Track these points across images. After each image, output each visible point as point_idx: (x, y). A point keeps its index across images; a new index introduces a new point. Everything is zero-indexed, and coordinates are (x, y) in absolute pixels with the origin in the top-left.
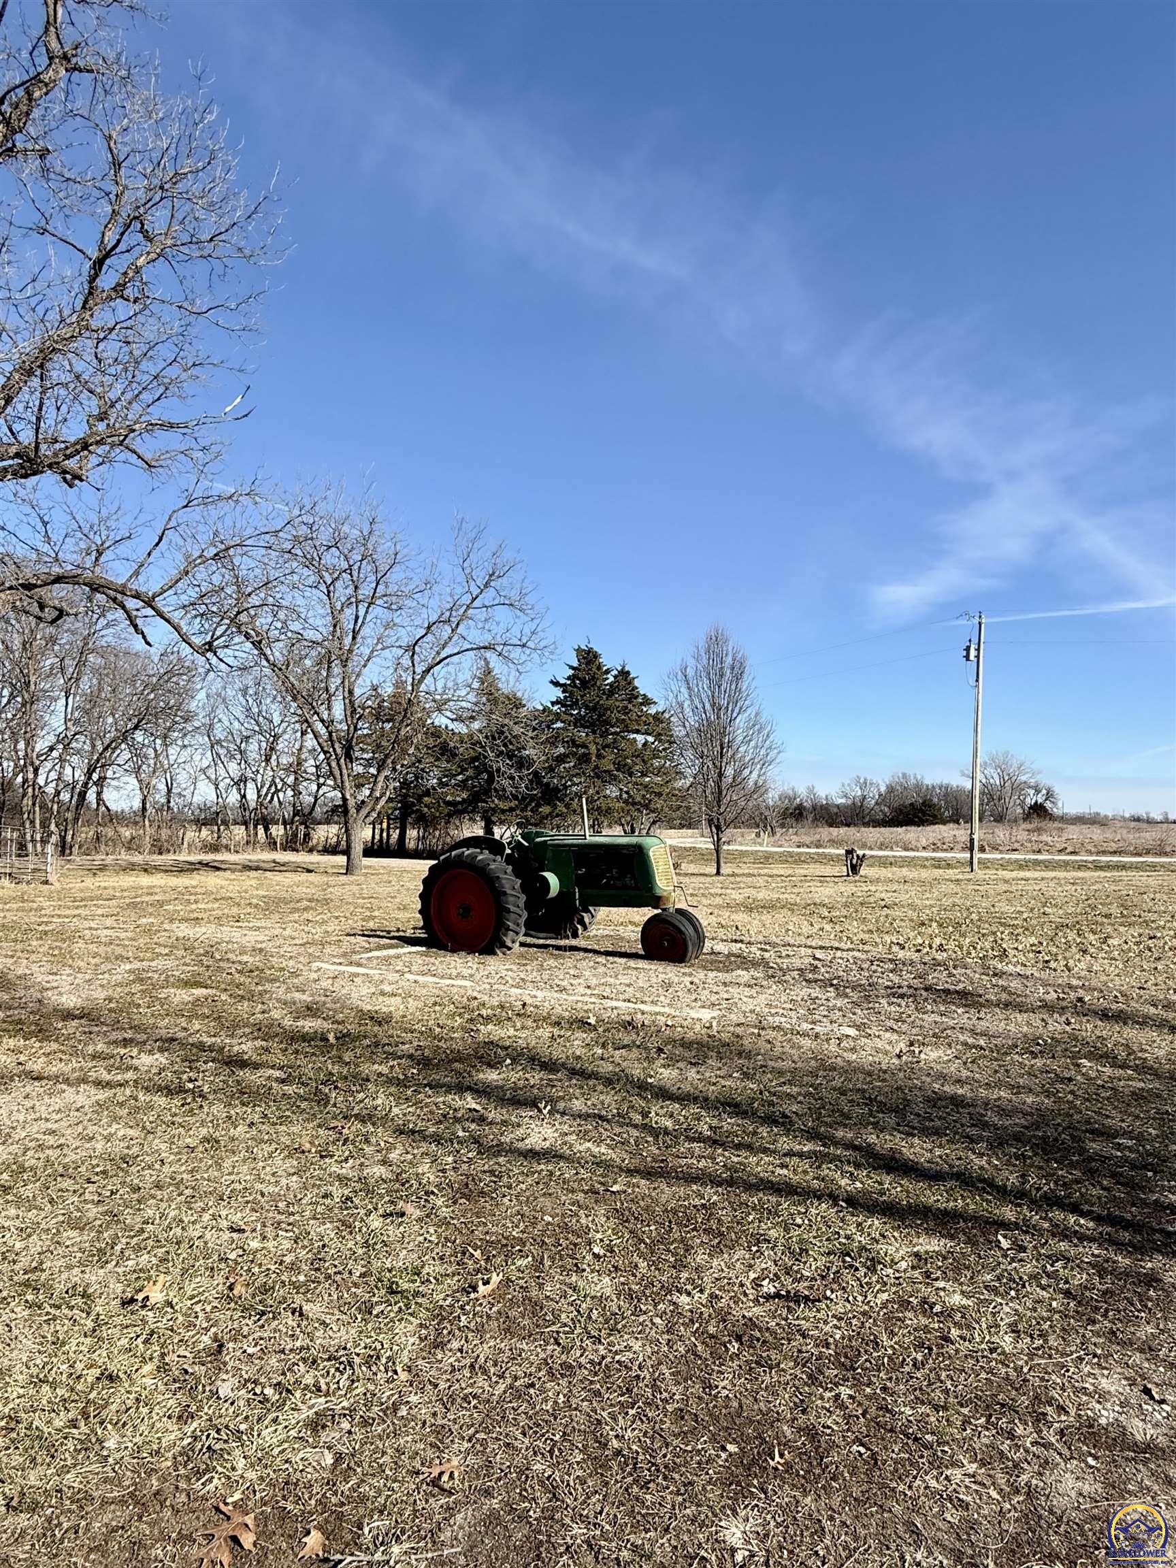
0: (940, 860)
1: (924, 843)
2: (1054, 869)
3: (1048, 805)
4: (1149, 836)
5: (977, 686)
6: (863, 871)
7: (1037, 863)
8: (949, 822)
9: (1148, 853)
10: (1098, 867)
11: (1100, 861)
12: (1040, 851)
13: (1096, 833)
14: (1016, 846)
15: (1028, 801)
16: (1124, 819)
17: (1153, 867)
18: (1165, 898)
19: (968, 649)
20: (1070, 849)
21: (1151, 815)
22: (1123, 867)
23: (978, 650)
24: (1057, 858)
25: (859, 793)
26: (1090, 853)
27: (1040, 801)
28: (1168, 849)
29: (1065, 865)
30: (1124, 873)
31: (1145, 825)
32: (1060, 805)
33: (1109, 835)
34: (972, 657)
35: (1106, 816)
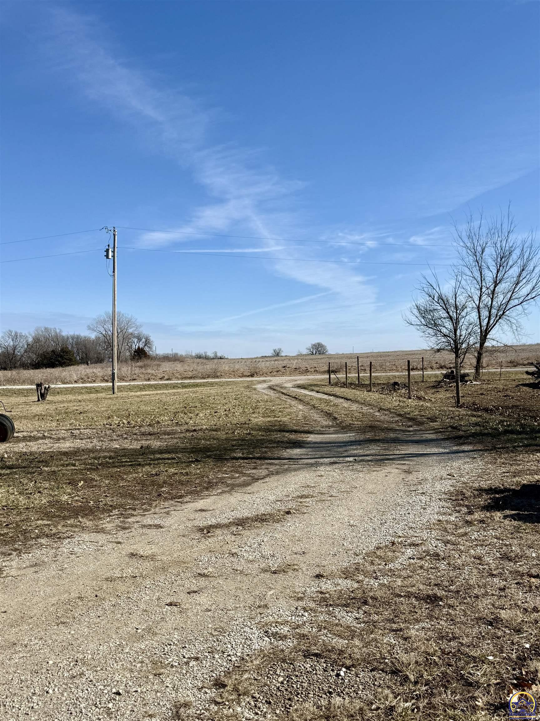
0: (91, 388)
1: (75, 378)
2: (160, 389)
3: (146, 349)
4: (209, 367)
5: (114, 276)
6: (49, 398)
7: (150, 386)
8: (81, 363)
9: (208, 377)
10: (184, 386)
11: (184, 383)
12: (149, 380)
13: (179, 367)
14: (135, 377)
15: (134, 346)
16: (192, 357)
17: (212, 384)
18: (219, 398)
19: (107, 251)
20: (166, 377)
21: (208, 354)
22: (197, 385)
23: (114, 252)
24: (161, 382)
25: (12, 343)
26: (177, 378)
27: (141, 346)
28: (219, 374)
29: (166, 386)
30: (197, 389)
31: (205, 361)
32: (154, 349)
33: (187, 368)
34: (110, 257)
35: (181, 356)
